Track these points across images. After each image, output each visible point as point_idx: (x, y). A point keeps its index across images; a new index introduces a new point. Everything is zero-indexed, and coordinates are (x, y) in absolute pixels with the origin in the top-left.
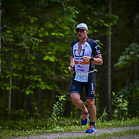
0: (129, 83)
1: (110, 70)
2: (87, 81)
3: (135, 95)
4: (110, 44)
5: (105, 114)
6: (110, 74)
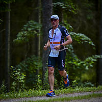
0: (27, 57)
3: (32, 69)
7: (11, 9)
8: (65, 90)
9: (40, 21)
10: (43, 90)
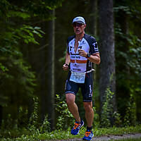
1: (53, 65)
2: (83, 82)
4: (54, 33)
5: (46, 122)
6: (53, 72)
7: (56, 16)
8: (132, 128)
9: (95, 32)
10: (101, 127)
